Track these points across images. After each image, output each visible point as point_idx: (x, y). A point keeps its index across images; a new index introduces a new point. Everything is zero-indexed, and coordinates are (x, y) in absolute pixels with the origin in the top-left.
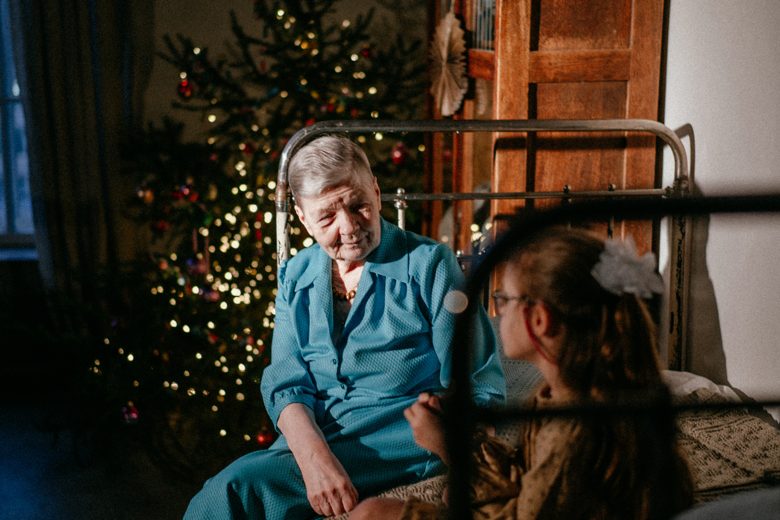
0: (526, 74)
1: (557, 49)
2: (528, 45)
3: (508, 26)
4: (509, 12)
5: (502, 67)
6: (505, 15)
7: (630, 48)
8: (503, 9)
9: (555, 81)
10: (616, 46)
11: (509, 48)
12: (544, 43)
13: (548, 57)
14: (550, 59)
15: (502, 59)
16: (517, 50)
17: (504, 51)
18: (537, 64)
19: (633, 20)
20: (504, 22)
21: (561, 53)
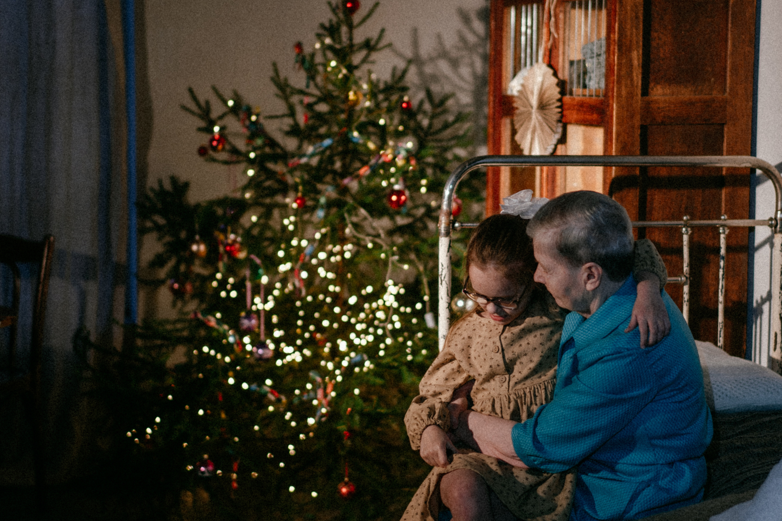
0: (638, 117)
1: (664, 95)
2: (639, 92)
3: (623, 73)
4: (624, 61)
5: (617, 110)
6: (620, 64)
7: (726, 95)
8: (618, 59)
9: (663, 123)
10: (714, 92)
11: (624, 93)
12: (652, 89)
13: (656, 102)
14: (659, 103)
15: (618, 103)
16: (631, 95)
17: (619, 96)
18: (647, 108)
19: (728, 69)
20: (619, 70)
21: (667, 98)
